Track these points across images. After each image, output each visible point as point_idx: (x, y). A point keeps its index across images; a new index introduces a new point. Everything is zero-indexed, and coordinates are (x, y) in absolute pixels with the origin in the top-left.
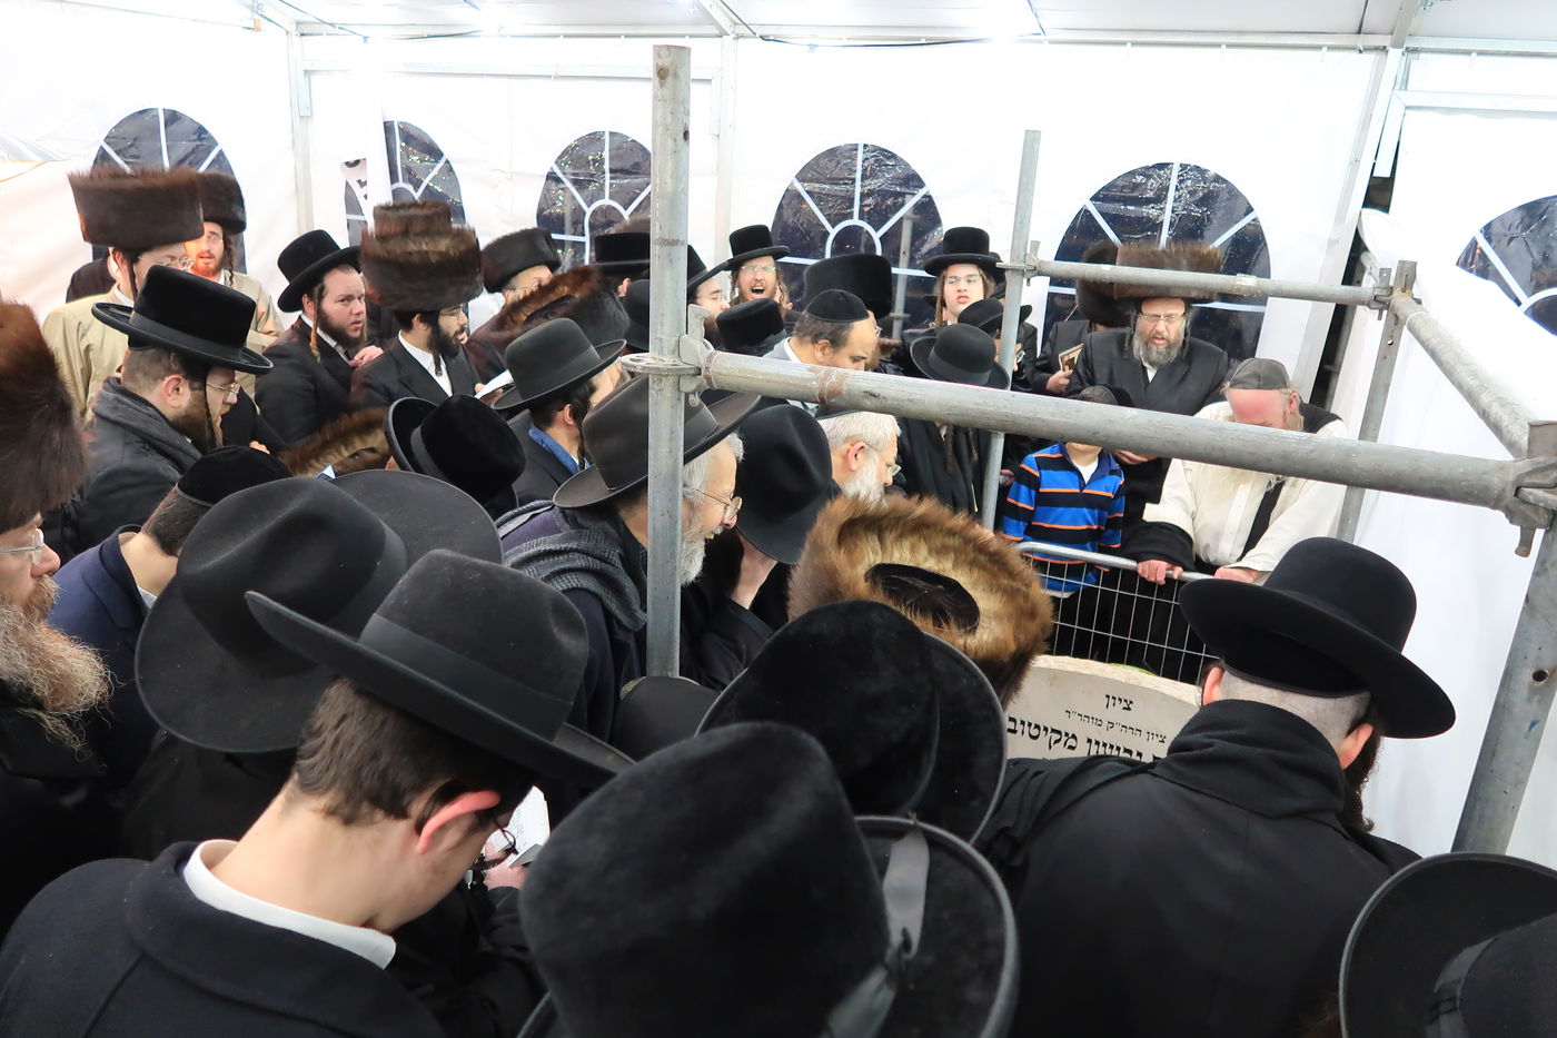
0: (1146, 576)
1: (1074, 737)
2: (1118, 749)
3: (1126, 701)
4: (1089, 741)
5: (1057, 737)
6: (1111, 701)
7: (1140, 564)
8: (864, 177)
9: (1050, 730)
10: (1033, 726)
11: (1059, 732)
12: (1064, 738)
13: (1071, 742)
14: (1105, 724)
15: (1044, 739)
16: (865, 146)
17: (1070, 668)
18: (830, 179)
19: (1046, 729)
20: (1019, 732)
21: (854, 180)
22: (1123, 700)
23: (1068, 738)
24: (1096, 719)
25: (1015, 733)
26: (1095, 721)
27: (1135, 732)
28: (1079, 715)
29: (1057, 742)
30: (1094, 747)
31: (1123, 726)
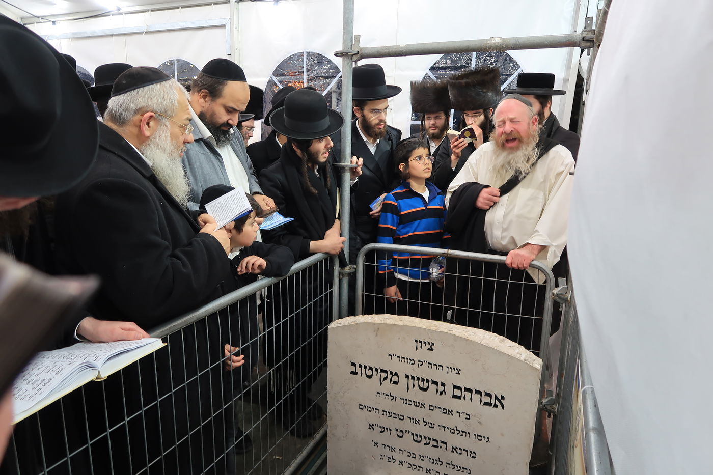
1: (396, 374)
2: (428, 381)
3: (429, 343)
4: (407, 377)
5: (384, 375)
6: (419, 345)
9: (379, 371)
10: (368, 368)
11: (385, 371)
12: (390, 376)
13: (395, 379)
14: (417, 363)
15: (376, 377)
16: (308, 53)
17: (388, 322)
19: (376, 370)
20: (359, 374)
21: (303, 73)
22: (427, 343)
23: (393, 376)
24: (410, 359)
25: (356, 374)
26: (409, 361)
27: (438, 367)
28: (398, 357)
29: (385, 379)
30: (411, 381)
31: (429, 363)
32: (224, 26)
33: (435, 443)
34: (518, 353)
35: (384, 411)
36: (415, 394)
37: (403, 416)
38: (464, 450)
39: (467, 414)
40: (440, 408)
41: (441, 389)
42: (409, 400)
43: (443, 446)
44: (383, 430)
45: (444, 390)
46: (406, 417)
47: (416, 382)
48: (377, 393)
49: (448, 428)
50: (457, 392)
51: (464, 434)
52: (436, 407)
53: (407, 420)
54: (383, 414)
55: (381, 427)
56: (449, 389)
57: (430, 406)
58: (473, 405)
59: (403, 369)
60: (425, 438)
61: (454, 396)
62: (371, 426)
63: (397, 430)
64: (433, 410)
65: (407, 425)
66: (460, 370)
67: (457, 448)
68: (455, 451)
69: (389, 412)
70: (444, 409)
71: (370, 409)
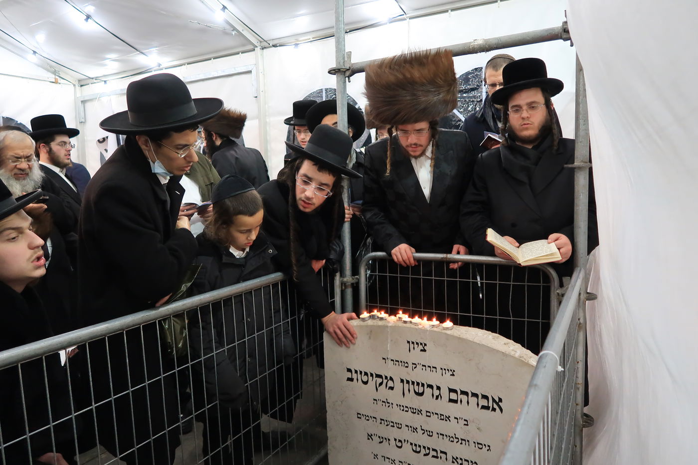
1: (391, 379)
2: (423, 385)
3: (421, 344)
4: (402, 381)
5: (379, 380)
6: (412, 346)
9: (374, 376)
10: (363, 374)
11: (380, 376)
12: (385, 381)
13: (390, 384)
14: (410, 366)
15: (372, 383)
16: (326, 89)
17: (380, 324)
19: (372, 375)
20: (355, 380)
22: (419, 344)
23: (388, 381)
24: (404, 362)
25: (353, 381)
26: (403, 364)
27: (432, 369)
28: (392, 360)
29: (381, 384)
30: (406, 386)
31: (423, 366)
32: (250, 72)
33: (435, 453)
34: (513, 350)
35: (381, 420)
36: (412, 400)
37: (401, 424)
38: (465, 460)
39: (465, 420)
40: (437, 414)
41: (436, 393)
42: (406, 407)
43: (443, 456)
44: (382, 440)
45: (440, 394)
46: (404, 426)
47: (411, 387)
48: (374, 400)
49: (446, 436)
50: (453, 396)
51: (463, 442)
52: (433, 413)
53: (405, 429)
54: (381, 423)
55: (379, 437)
56: (445, 392)
57: (427, 412)
58: (469, 409)
59: (397, 372)
60: (424, 447)
61: (451, 401)
62: (370, 436)
63: (395, 440)
64: (430, 416)
65: (405, 434)
66: (454, 371)
67: (457, 458)
68: (456, 462)
69: (386, 421)
70: (441, 415)
71: (367, 418)
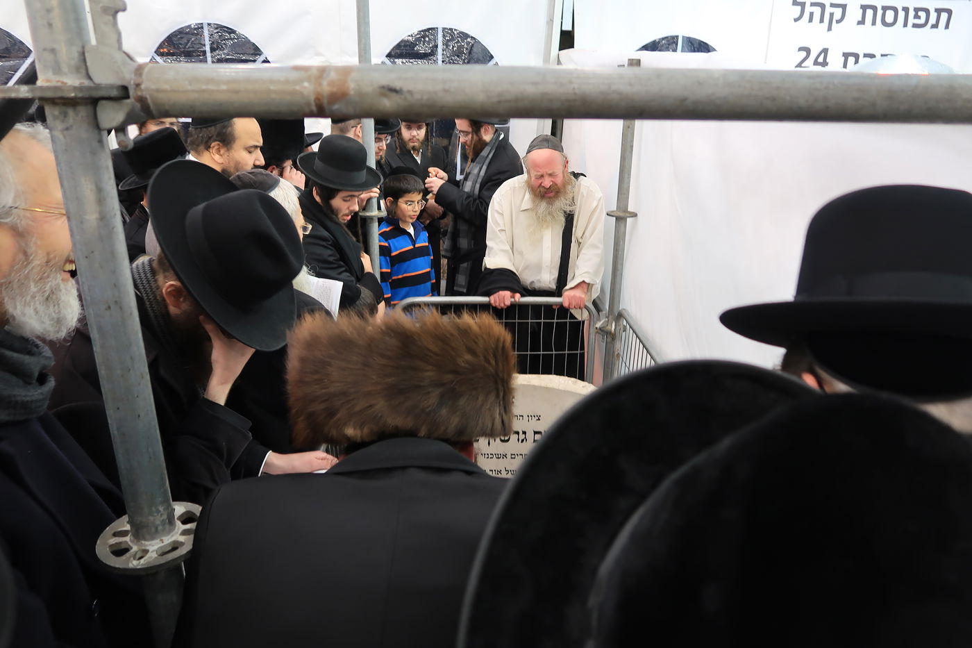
0: (497, 304)
7: (492, 297)
8: (212, 50)
16: (209, 24)
18: (183, 52)
21: (204, 52)
36: (497, 448)
40: (522, 455)
42: (491, 454)
45: (525, 437)
52: (518, 454)
56: (530, 435)
57: (511, 454)
64: (515, 458)
66: (540, 416)
